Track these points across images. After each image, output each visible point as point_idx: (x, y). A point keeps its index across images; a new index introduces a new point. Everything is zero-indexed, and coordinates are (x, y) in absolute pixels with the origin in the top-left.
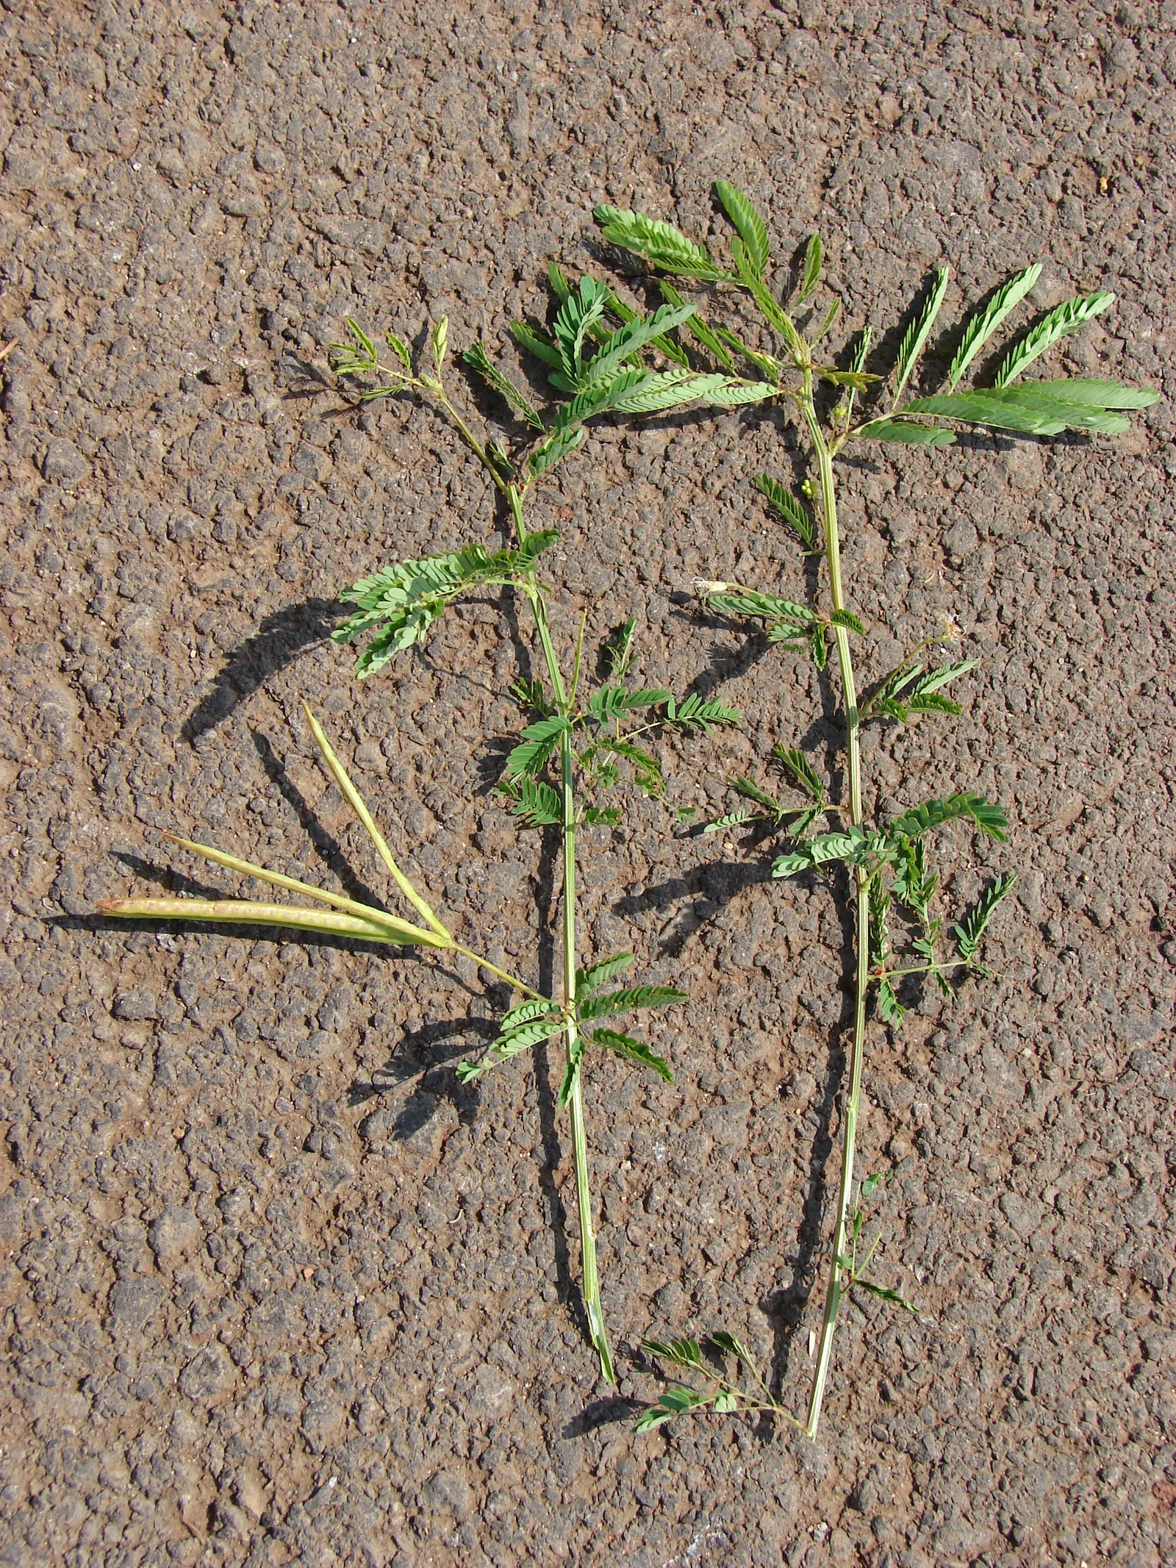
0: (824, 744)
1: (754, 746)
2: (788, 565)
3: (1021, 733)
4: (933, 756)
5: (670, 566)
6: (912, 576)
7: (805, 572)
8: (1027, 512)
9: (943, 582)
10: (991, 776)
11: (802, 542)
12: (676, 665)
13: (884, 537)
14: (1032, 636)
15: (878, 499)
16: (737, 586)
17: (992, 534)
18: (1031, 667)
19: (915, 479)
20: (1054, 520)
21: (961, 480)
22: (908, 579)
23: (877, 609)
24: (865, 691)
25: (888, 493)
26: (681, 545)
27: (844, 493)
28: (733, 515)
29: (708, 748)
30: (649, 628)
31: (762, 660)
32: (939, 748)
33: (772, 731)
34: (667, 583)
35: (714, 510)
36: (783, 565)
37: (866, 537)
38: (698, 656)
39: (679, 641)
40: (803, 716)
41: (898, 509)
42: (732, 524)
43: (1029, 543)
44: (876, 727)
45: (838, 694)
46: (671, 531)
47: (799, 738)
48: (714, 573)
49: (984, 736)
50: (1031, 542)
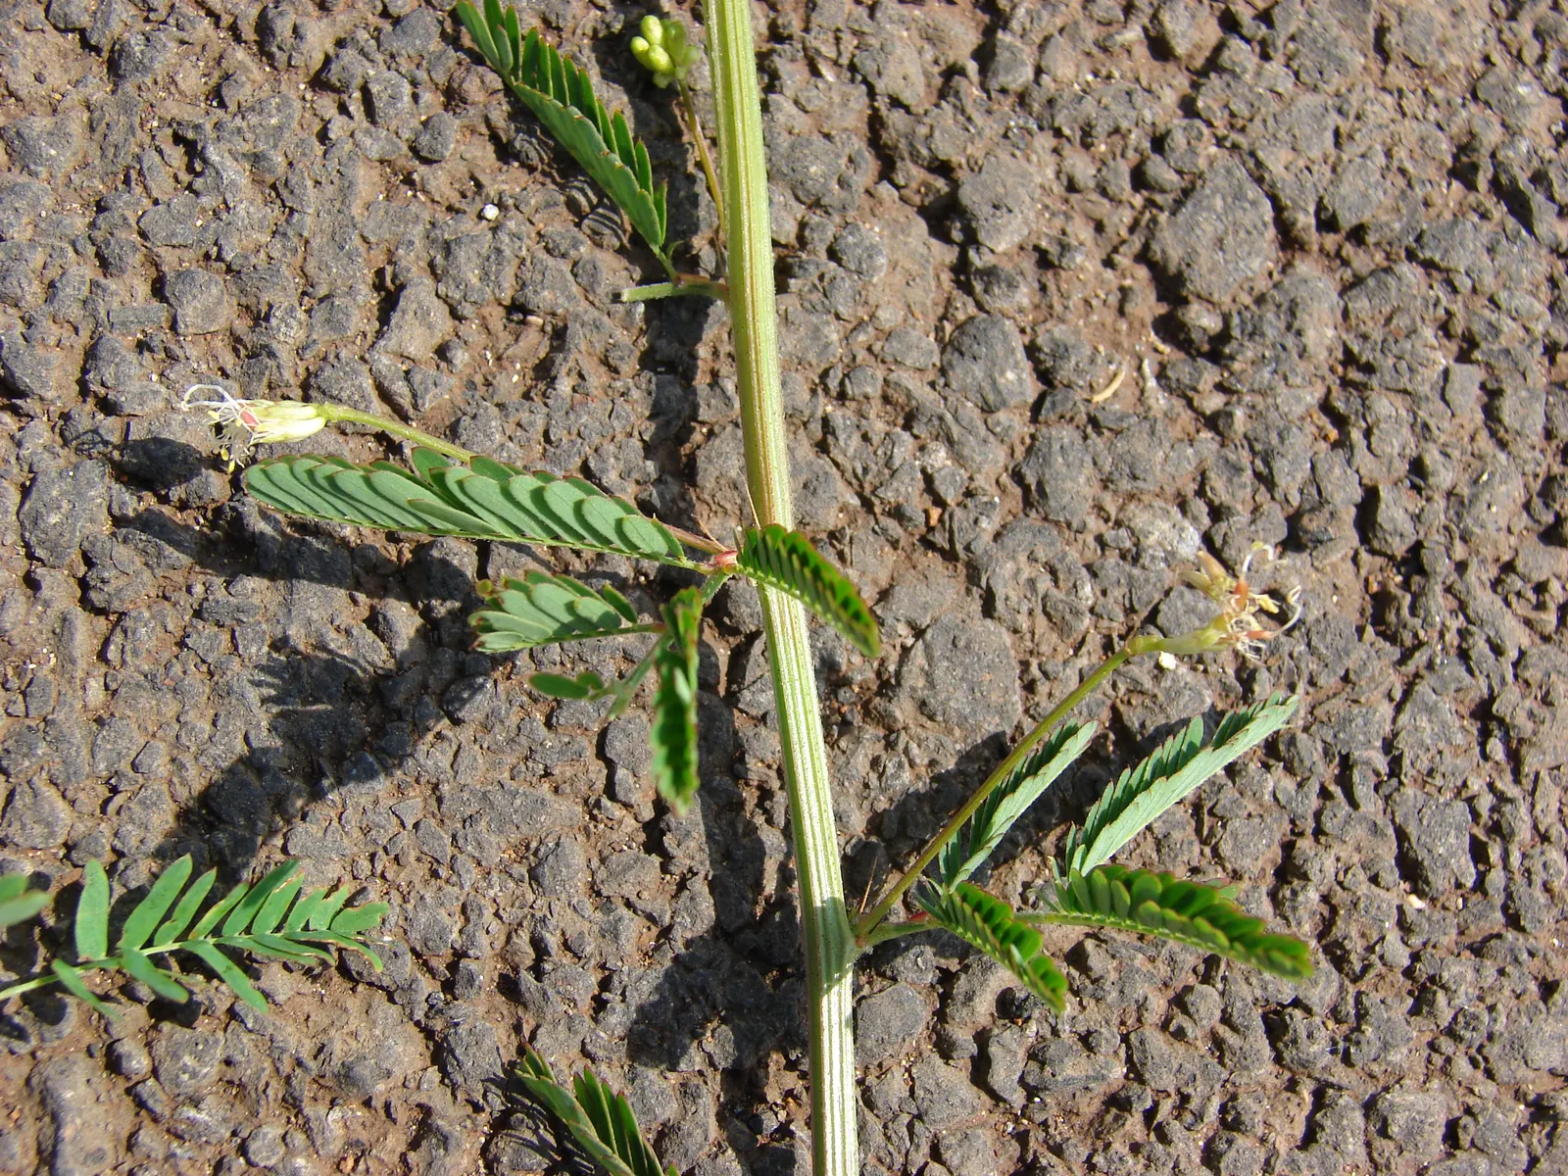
0: (716, 1043)
1: (440, 1054)
2: (578, 337)
3: (1460, 971)
4: (1135, 1073)
5: (121, 342)
6: (1045, 376)
7: (648, 361)
8: (1445, 149)
9: (1159, 400)
10: (1354, 1146)
11: (636, 250)
12: (128, 737)
13: (939, 231)
14: (1484, 601)
15: (916, 91)
16: (378, 418)
17: (1327, 223)
18: (1484, 714)
19: (1050, 23)
20: (1539, 178)
21: (1212, 32)
22: (1032, 389)
23: (916, 503)
24: (876, 823)
25: (952, 72)
26: (169, 259)
27: (792, 73)
28: (374, 145)
29: (253, 1064)
30: (31, 583)
31: (475, 710)
32: (1157, 1043)
33: (509, 987)
34: (107, 407)
35: (299, 132)
36: (559, 337)
37: (873, 231)
38: (222, 693)
39: (147, 635)
40: (634, 930)
41: (991, 128)
42: (367, 181)
43: (1460, 261)
44: (919, 966)
45: (771, 838)
46: (128, 206)
47: (618, 1018)
48: (290, 371)
49: (1323, 987)
50: (1466, 254)
